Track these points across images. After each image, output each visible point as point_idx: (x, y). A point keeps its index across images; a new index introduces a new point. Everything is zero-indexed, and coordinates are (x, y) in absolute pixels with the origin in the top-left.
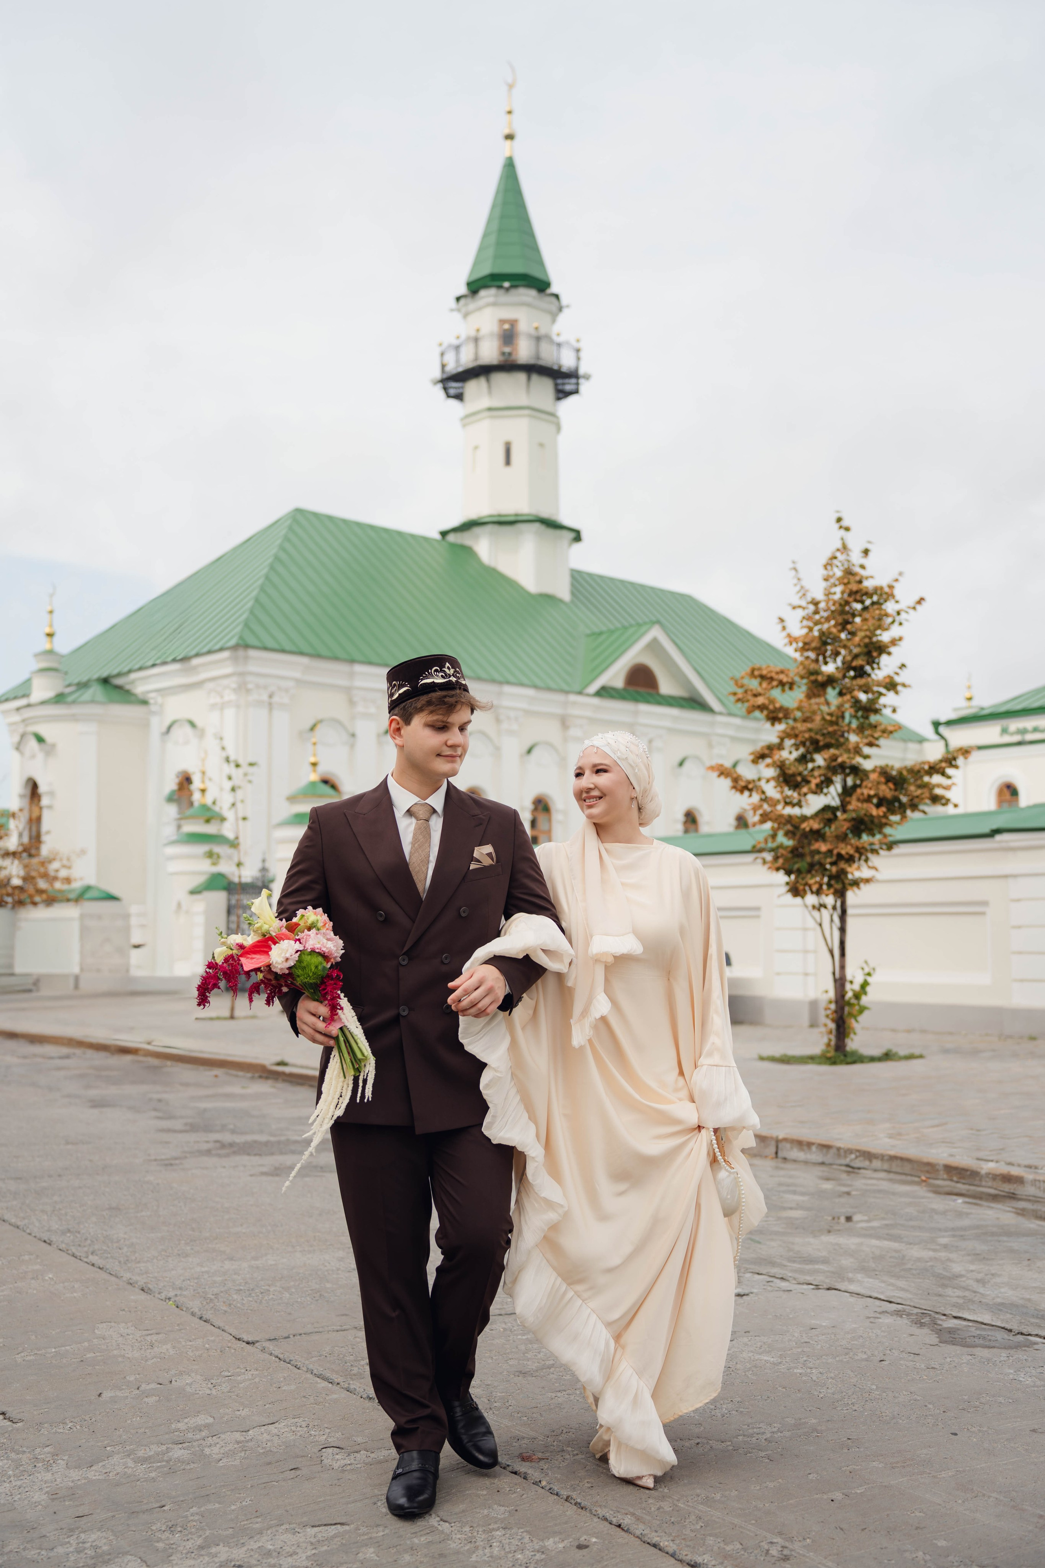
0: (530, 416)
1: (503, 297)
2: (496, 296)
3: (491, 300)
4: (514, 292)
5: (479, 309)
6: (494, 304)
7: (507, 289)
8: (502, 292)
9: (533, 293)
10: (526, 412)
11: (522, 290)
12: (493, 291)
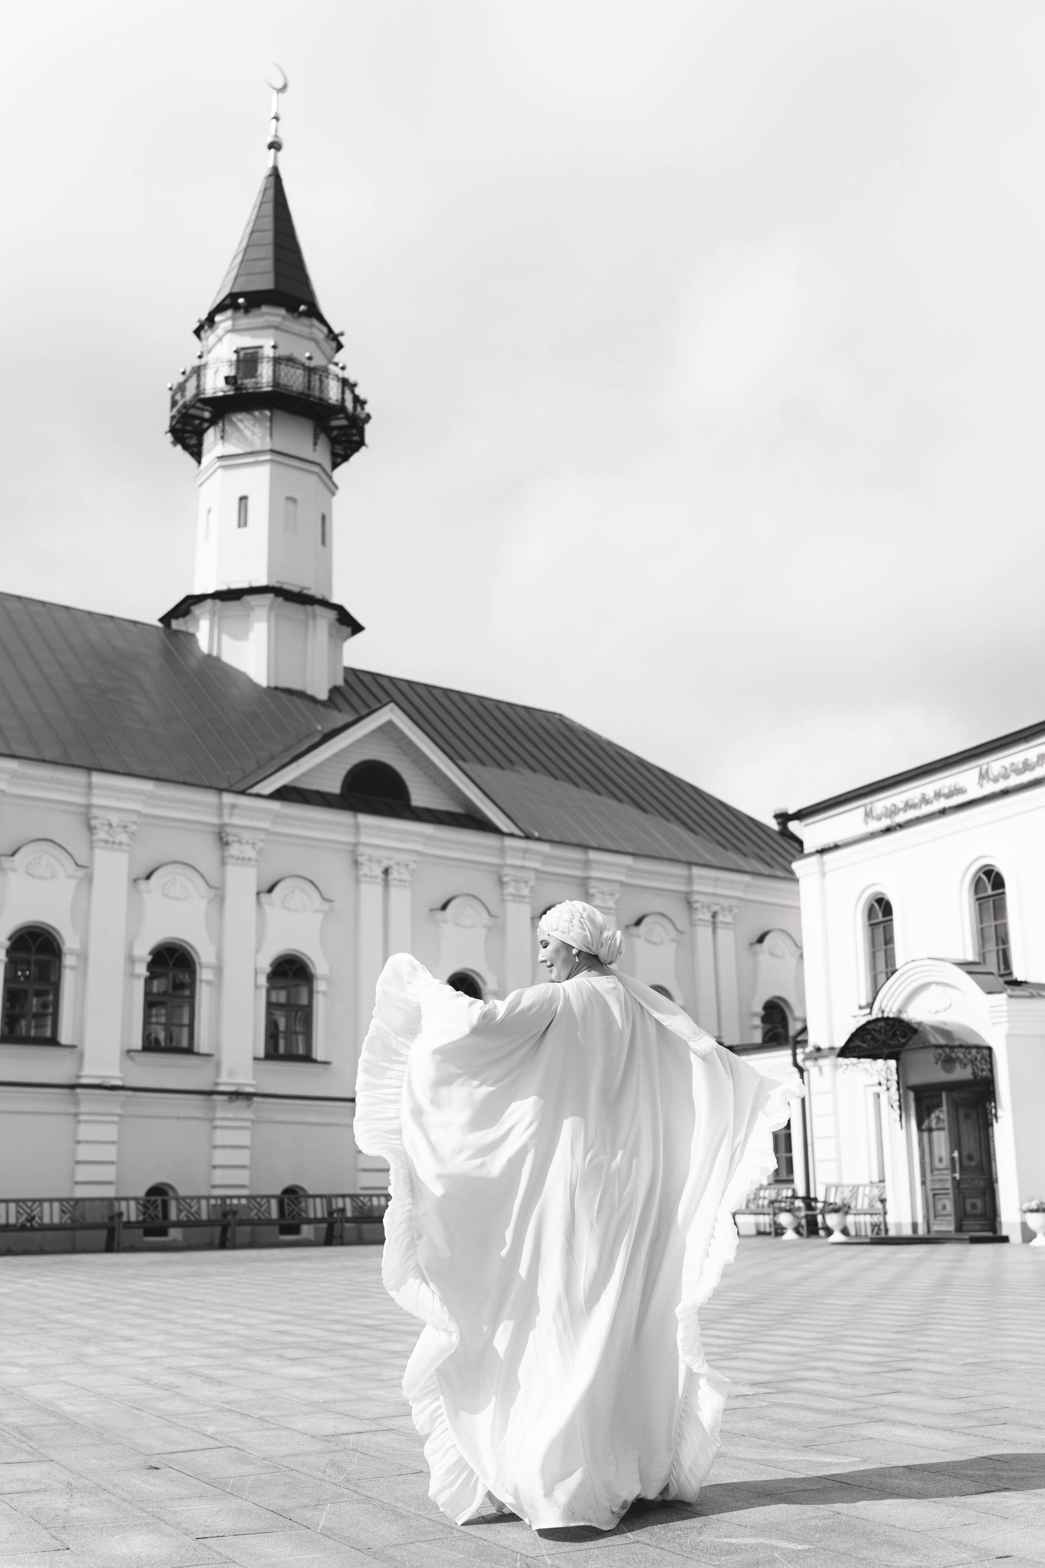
0: (271, 461)
1: (245, 321)
2: (234, 319)
3: (229, 324)
4: (255, 312)
5: (220, 339)
6: (233, 330)
7: (247, 309)
8: (240, 313)
9: (282, 312)
10: (268, 457)
11: (265, 309)
12: (229, 313)
